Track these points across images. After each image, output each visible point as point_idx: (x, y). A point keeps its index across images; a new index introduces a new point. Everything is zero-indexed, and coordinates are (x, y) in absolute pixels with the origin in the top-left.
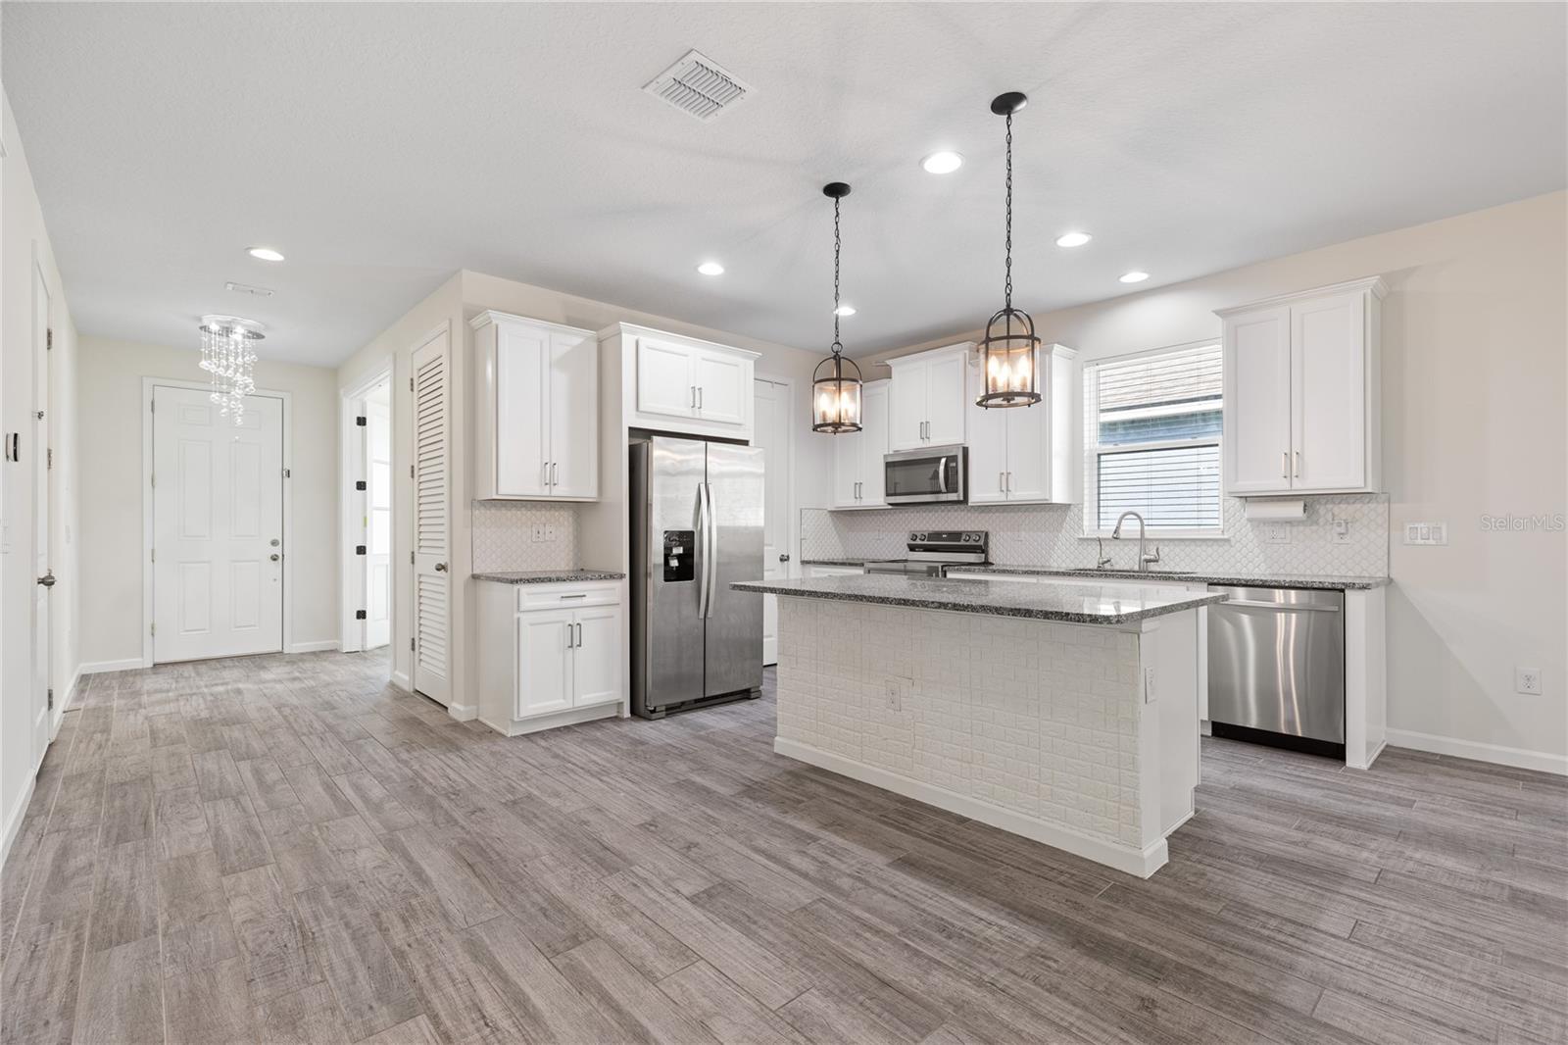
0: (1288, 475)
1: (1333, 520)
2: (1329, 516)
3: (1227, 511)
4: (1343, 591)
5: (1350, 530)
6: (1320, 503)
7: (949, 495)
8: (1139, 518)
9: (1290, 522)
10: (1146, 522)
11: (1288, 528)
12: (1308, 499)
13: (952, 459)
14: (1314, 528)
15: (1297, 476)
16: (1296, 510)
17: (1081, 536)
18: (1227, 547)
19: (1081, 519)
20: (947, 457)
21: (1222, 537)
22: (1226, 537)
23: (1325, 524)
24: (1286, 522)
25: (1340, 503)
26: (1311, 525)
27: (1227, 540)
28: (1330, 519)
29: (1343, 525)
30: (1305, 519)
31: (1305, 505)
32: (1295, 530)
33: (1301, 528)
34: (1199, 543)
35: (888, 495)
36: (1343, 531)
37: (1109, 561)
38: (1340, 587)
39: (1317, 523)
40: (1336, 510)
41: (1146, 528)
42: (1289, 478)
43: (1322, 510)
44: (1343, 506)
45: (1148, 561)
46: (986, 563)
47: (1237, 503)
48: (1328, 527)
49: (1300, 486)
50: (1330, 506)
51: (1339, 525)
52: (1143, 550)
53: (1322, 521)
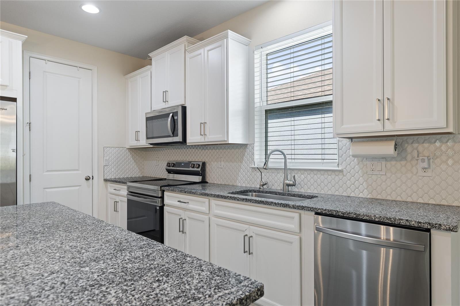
0: (382, 118)
1: (418, 157)
2: (415, 154)
3: (341, 149)
4: (428, 230)
5: (433, 166)
6: (408, 143)
7: (174, 138)
8: (283, 154)
9: (385, 158)
10: (288, 157)
11: (384, 163)
12: (399, 140)
13: (175, 114)
14: (403, 163)
15: (388, 119)
16: (388, 148)
17: (253, 166)
18: (341, 177)
19: (253, 154)
20: (173, 113)
21: (337, 168)
22: (340, 169)
23: (412, 160)
24: (383, 158)
25: (423, 143)
26: (401, 160)
27: (341, 171)
28: (416, 156)
29: (426, 160)
30: (396, 156)
31: (396, 145)
32: (389, 164)
33: (393, 163)
34: (322, 172)
35: (147, 138)
36: (426, 166)
37: (266, 184)
38: (426, 226)
39: (405, 158)
40: (420, 148)
41: (288, 160)
42: (382, 121)
43: (409, 149)
44: (426, 145)
45: (289, 185)
46: (204, 182)
47: (347, 142)
48: (414, 162)
49: (390, 128)
50: (415, 145)
51: (423, 161)
52: (286, 178)
53: (409, 157)
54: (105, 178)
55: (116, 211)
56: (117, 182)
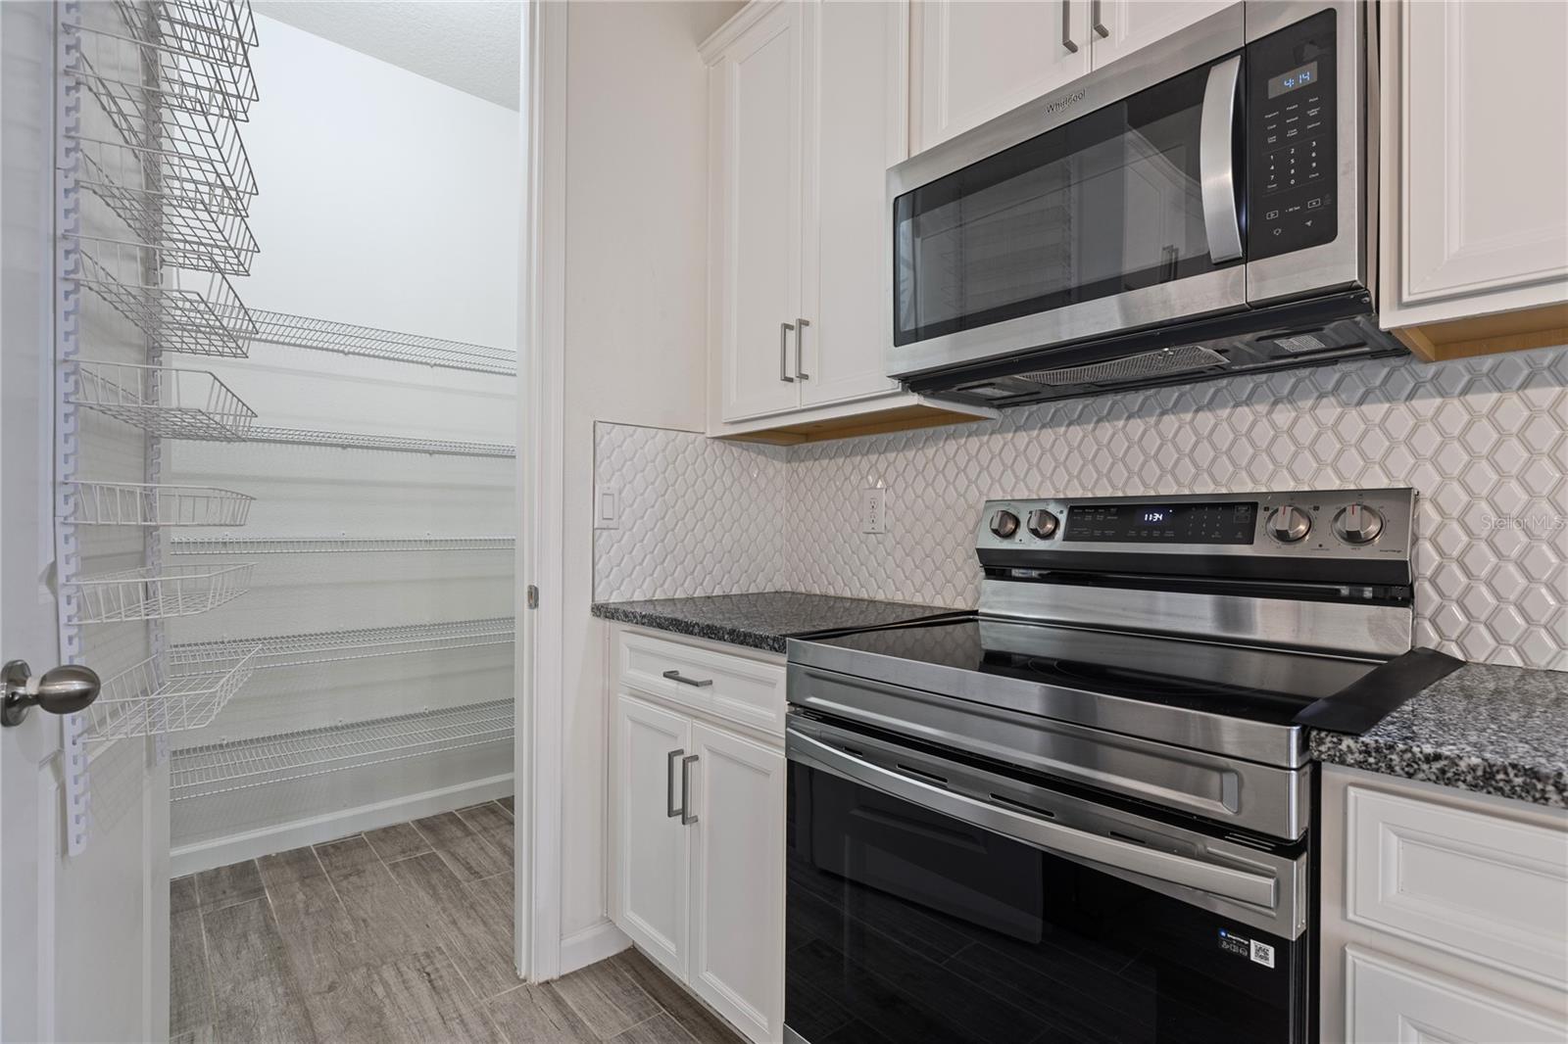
54: (600, 599)
55: (685, 815)
56: (691, 633)
